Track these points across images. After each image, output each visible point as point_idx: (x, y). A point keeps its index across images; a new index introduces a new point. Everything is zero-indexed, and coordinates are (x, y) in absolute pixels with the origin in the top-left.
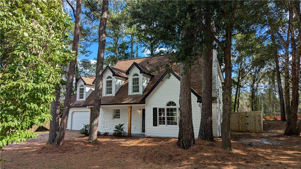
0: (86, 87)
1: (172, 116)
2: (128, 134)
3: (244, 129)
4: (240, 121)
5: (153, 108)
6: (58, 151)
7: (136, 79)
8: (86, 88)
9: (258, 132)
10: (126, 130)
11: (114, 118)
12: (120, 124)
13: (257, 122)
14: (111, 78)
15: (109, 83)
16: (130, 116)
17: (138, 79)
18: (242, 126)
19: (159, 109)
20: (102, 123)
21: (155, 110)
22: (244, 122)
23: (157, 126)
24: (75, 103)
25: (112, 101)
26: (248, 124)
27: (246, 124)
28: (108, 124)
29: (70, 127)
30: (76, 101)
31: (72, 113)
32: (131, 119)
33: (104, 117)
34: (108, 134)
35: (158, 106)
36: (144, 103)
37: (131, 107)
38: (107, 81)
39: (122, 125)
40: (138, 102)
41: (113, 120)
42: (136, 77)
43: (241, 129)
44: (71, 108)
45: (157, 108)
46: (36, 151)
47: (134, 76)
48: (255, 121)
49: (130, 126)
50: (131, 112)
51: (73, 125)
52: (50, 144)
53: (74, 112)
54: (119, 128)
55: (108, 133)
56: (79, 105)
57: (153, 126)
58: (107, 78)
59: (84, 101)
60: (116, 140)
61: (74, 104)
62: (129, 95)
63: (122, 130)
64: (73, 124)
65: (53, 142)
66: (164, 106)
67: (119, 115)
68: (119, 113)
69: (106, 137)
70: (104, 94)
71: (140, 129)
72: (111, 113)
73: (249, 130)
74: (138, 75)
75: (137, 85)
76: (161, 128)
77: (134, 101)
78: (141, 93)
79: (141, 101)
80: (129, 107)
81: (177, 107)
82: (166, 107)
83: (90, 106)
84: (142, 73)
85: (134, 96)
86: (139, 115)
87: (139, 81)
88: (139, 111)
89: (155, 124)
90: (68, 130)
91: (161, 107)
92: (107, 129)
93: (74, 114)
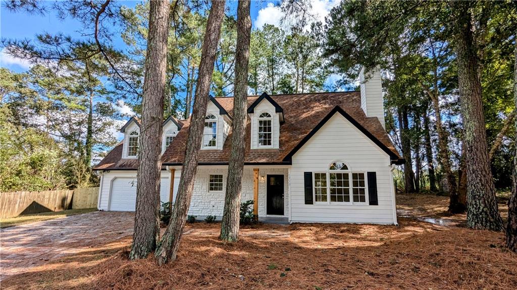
1: (340, 187)
5: (305, 173)
11: (210, 190)
14: (214, 118)
16: (256, 187)
17: (269, 122)
19: (315, 174)
21: (308, 176)
23: (312, 204)
24: (120, 163)
25: (222, 159)
28: (200, 200)
29: (106, 205)
30: (120, 159)
31: (113, 181)
34: (215, 220)
35: (314, 171)
36: (290, 163)
37: (259, 170)
40: (279, 161)
41: (208, 194)
42: (265, 118)
44: (111, 171)
45: (311, 173)
47: (261, 116)
51: (112, 203)
53: (116, 178)
55: (215, 218)
56: (129, 166)
57: (306, 203)
61: (118, 165)
62: (251, 148)
64: (113, 200)
66: (325, 169)
67: (221, 185)
68: (221, 181)
69: (213, 225)
71: (263, 209)
72: (204, 181)
74: (269, 116)
75: (267, 133)
76: (319, 207)
77: (267, 159)
78: (277, 147)
79: (284, 160)
80: (254, 170)
81: (350, 172)
82: (328, 172)
83: (171, 167)
84: (278, 113)
85: (262, 151)
86: (260, 183)
87: (272, 126)
88: (262, 178)
89: (309, 201)
90: (103, 211)
91: (320, 171)
92: (195, 210)
93: (116, 183)
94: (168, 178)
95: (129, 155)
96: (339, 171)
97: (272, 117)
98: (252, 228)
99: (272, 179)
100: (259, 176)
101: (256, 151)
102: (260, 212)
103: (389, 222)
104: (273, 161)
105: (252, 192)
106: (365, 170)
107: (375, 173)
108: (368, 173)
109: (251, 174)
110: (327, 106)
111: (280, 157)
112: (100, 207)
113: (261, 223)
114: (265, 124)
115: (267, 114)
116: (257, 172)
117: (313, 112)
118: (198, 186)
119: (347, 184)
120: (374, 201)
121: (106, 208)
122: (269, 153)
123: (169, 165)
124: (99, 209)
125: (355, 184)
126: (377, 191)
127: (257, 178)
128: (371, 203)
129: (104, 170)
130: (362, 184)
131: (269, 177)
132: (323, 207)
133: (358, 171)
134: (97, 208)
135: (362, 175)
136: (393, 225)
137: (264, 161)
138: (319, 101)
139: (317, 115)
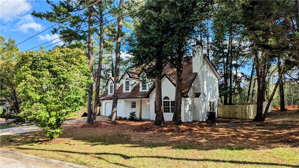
1: (167, 107)
2: (139, 119)
3: (234, 117)
4: (231, 111)
5: (155, 101)
6: (92, 126)
9: (244, 119)
10: (137, 116)
11: (132, 107)
12: (133, 112)
13: (243, 111)
14: (129, 79)
15: (127, 83)
16: (140, 106)
18: (232, 115)
22: (234, 111)
24: (107, 96)
25: (129, 96)
26: (237, 113)
27: (235, 113)
29: (104, 114)
30: (108, 94)
31: (106, 104)
32: (141, 108)
33: (126, 107)
34: (127, 119)
36: (149, 97)
37: (141, 100)
38: (126, 82)
39: (135, 112)
40: (145, 97)
41: (131, 109)
43: (231, 117)
44: (105, 100)
46: (80, 127)
48: (242, 110)
49: (140, 113)
50: (141, 103)
52: (88, 123)
54: (133, 114)
56: (109, 98)
57: (155, 113)
58: (126, 80)
60: (130, 122)
61: (107, 98)
63: (135, 115)
64: (106, 112)
65: (90, 122)
67: (135, 105)
68: (135, 104)
69: (125, 120)
70: (124, 91)
72: (130, 104)
73: (237, 117)
75: (145, 85)
78: (148, 90)
81: (170, 100)
82: (163, 101)
96: (166, 100)
101: (141, 92)
124: (102, 115)
129: (102, 100)
133: (173, 100)
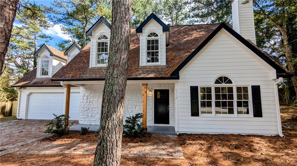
0: (54, 60)
1: (224, 100)
5: (191, 87)
7: (153, 41)
8: (52, 61)
14: (107, 38)
17: (157, 41)
19: (201, 88)
20: (84, 111)
21: (194, 90)
23: (199, 116)
24: (34, 81)
28: (96, 112)
29: (24, 115)
30: (35, 78)
31: (29, 95)
33: (89, 101)
35: (200, 84)
36: (179, 78)
38: (99, 43)
40: (167, 76)
42: (153, 38)
44: (26, 88)
45: (197, 87)
47: (149, 36)
51: (29, 113)
53: (31, 93)
56: (40, 83)
58: (100, 39)
59: (50, 78)
61: (32, 83)
62: (140, 65)
66: (210, 83)
74: (157, 35)
75: (155, 51)
76: (205, 119)
77: (155, 74)
78: (164, 63)
79: (171, 75)
80: (143, 85)
81: (234, 85)
82: (213, 86)
83: (66, 83)
84: (165, 32)
85: (150, 67)
86: (149, 97)
87: (159, 45)
88: (150, 92)
89: (195, 113)
90: (21, 119)
91: (206, 85)
92: (92, 120)
93: (32, 97)
94: (63, 93)
95: (43, 75)
96: (223, 85)
97: (159, 36)
98: (141, 141)
99: (158, 93)
100: (148, 91)
101: (145, 67)
102: (148, 121)
103: (273, 133)
104: (160, 76)
105: (142, 104)
106: (249, 84)
107: (259, 86)
108: (252, 86)
109: (140, 89)
110: (203, 33)
111: (167, 72)
112: (19, 116)
113: (149, 134)
114: (153, 43)
115: (154, 34)
116: (146, 86)
117: (193, 37)
118: (95, 99)
119: (231, 97)
120: (258, 113)
121: (23, 118)
122: (156, 69)
123: (63, 80)
124: (18, 118)
125: (239, 97)
126: (261, 104)
127: (146, 92)
128: (255, 116)
129: (21, 87)
130: (246, 97)
131: (156, 91)
132: (209, 119)
133: (242, 84)
134: (16, 117)
135: (246, 89)
136: (278, 136)
137: (152, 75)
138: (196, 30)
139: (196, 40)
